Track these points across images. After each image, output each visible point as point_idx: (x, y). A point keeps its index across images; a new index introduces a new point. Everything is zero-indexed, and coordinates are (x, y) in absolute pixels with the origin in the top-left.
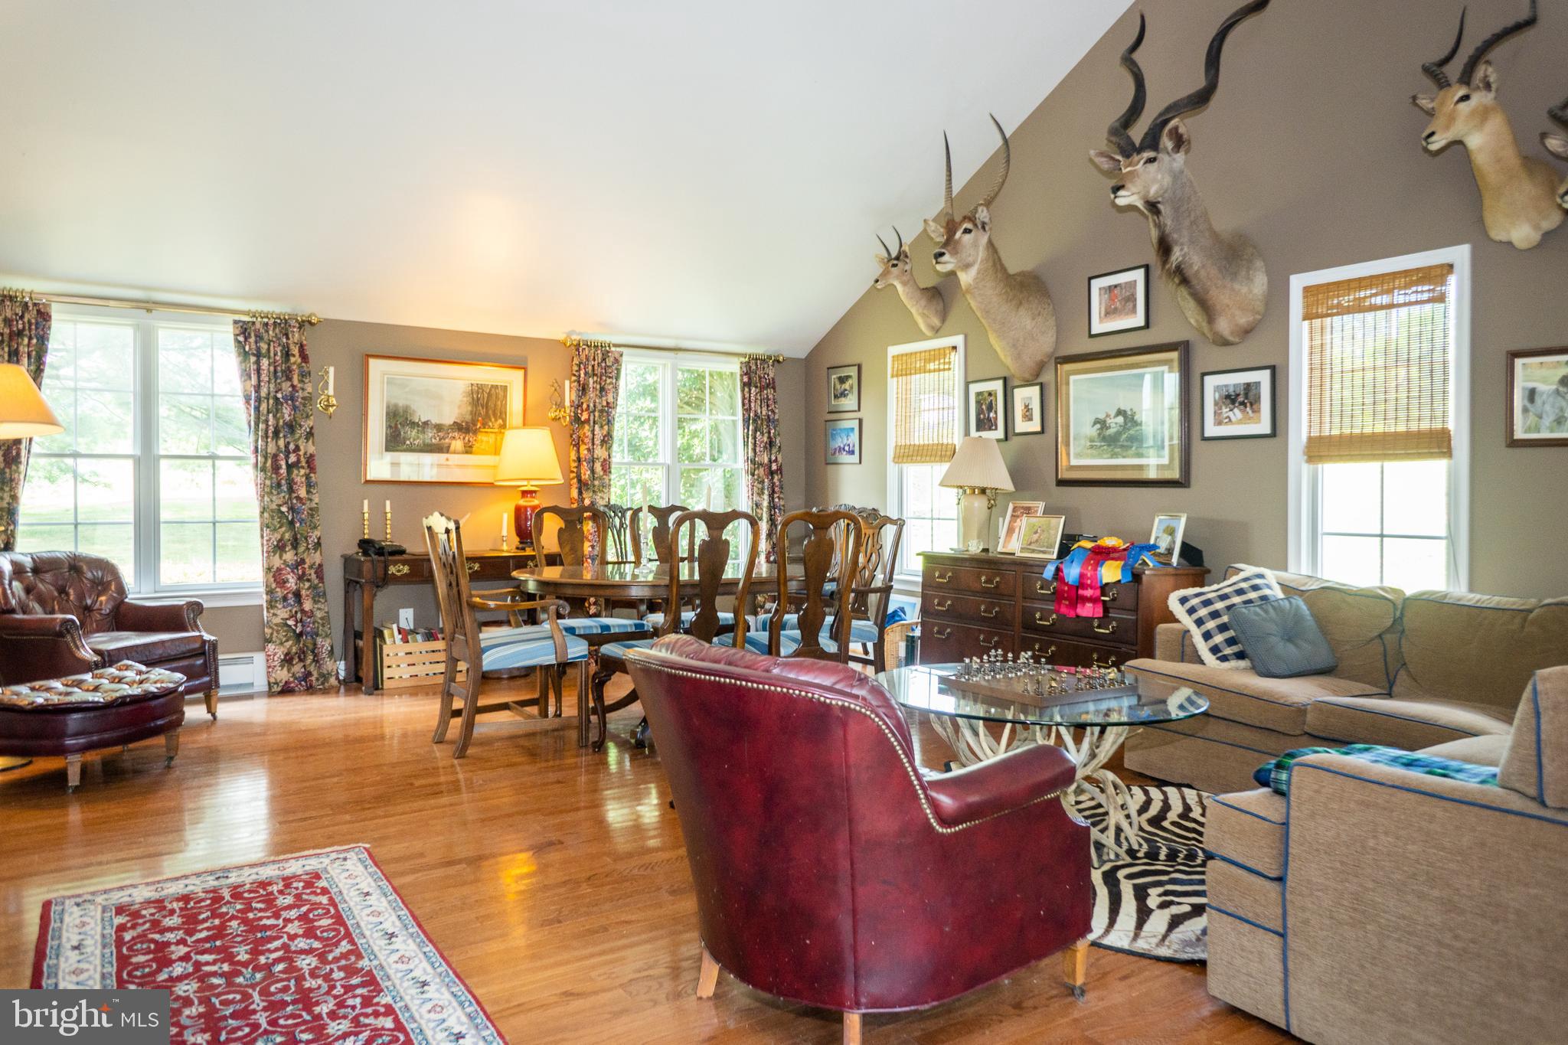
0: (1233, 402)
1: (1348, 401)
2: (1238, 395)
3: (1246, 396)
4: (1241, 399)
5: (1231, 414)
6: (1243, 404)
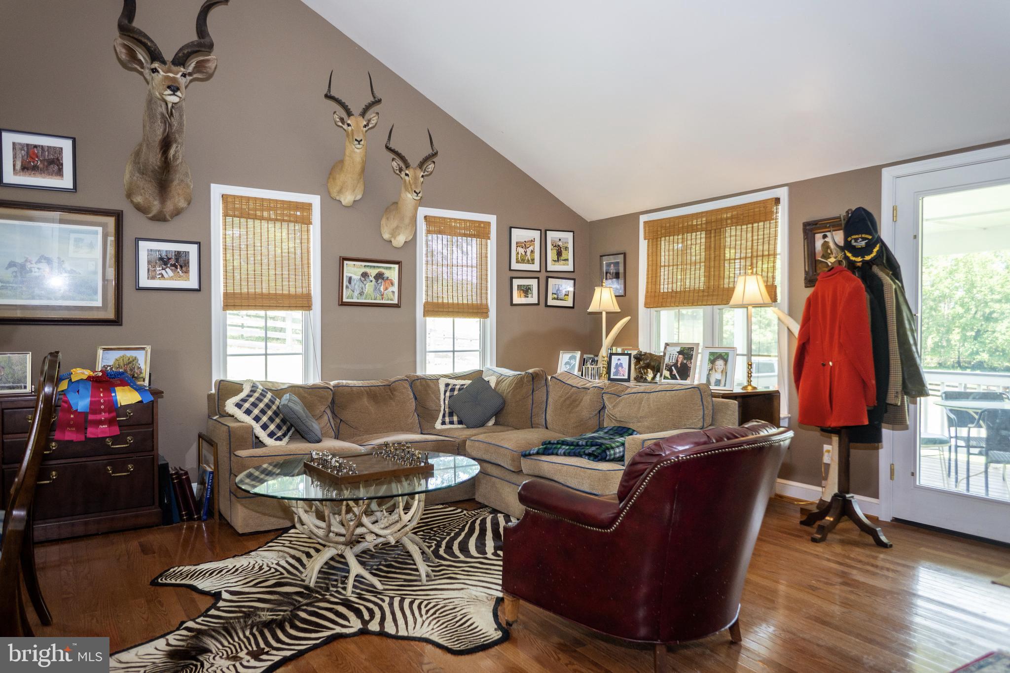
0: (166, 263)
1: (251, 272)
2: (169, 259)
3: (177, 260)
4: (172, 262)
5: (163, 272)
6: (174, 265)
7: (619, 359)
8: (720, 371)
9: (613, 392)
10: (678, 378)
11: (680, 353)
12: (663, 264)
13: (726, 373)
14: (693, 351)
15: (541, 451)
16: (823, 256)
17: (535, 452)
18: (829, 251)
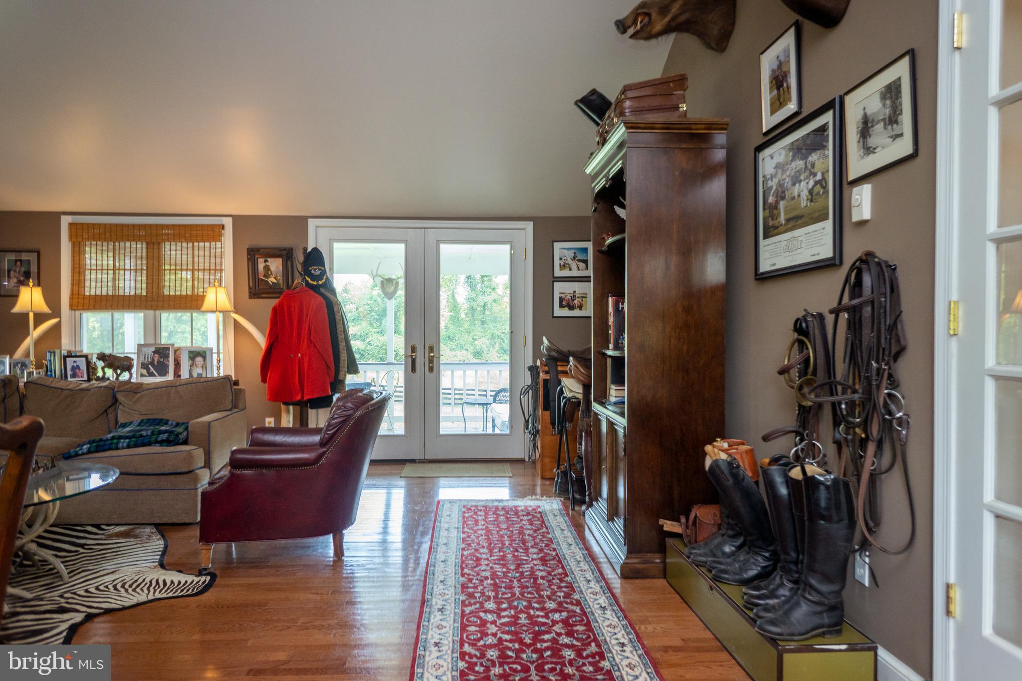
7: (75, 362)
8: (200, 366)
9: (128, 390)
10: (157, 374)
11: (155, 352)
12: (88, 267)
13: (206, 368)
14: (169, 350)
15: (93, 449)
16: (265, 276)
17: (85, 451)
18: (269, 273)
